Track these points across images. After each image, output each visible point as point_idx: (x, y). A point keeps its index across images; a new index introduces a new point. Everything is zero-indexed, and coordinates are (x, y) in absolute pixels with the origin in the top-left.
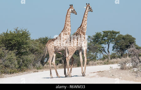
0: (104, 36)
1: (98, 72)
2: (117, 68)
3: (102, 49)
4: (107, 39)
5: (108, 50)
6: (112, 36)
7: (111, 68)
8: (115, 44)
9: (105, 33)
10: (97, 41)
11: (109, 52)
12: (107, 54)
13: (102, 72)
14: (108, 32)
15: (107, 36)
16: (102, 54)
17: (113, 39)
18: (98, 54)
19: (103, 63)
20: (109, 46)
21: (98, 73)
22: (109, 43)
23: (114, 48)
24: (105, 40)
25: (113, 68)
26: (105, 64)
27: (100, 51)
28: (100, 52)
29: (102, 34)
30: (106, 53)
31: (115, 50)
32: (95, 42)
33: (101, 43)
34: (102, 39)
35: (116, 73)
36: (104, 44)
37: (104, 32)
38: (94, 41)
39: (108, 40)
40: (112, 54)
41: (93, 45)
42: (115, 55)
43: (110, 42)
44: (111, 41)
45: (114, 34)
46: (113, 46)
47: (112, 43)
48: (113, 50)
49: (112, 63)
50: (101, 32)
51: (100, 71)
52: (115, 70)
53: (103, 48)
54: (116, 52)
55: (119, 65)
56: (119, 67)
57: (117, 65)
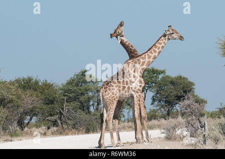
2: (159, 138)
6: (151, 78)
8: (157, 93)
13: (131, 143)
17: (153, 84)
18: (124, 110)
22: (145, 91)
23: (154, 100)
25: (152, 137)
27: (128, 105)
28: (128, 107)
31: (156, 103)
40: (150, 112)
42: (157, 114)
43: (146, 88)
44: (150, 87)
45: (156, 75)
46: (153, 97)
47: (151, 91)
48: (152, 104)
52: (155, 140)
54: (158, 107)
55: (162, 131)
56: (163, 135)
57: (159, 131)
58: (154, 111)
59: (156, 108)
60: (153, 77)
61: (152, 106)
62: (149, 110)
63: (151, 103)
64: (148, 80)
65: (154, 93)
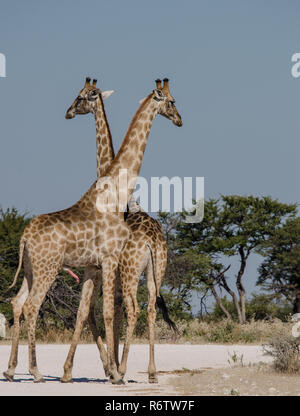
0: (226, 217)
1: (179, 372)
2: (261, 363)
3: (215, 272)
4: (239, 233)
5: (238, 281)
6: (261, 221)
7: (234, 358)
8: (273, 258)
9: (231, 205)
10: (195, 238)
11: (240, 288)
12: (233, 295)
13: (194, 373)
14: (248, 202)
15: (239, 220)
16: (214, 293)
17: (266, 237)
18: (192, 292)
19: (209, 335)
20: (243, 264)
21: (174, 376)
22: (245, 252)
23: (264, 274)
24: (229, 235)
25: (246, 362)
26: (215, 338)
27: (203, 280)
29: (221, 206)
30: (228, 290)
31: (269, 281)
32: (186, 240)
33: (211, 249)
34: (219, 232)
35: (250, 382)
36: (225, 253)
37: (230, 202)
38: (182, 236)
39: (241, 237)
40: (254, 302)
41: (177, 251)
42: (269, 306)
43: (249, 245)
44: (256, 243)
45: (272, 215)
46: (263, 266)
47: (259, 252)
48: (260, 282)
49: (249, 339)
50: (215, 198)
51: (186, 371)
52: (251, 370)
53: (218, 267)
54: (273, 292)
55: (269, 348)
56: (270, 360)
57: (261, 348)
58: (263, 300)
59: (267, 293)
60: (265, 220)
61: (259, 287)
62: (252, 297)
63: (257, 280)
64: (255, 225)
65: (266, 258)
